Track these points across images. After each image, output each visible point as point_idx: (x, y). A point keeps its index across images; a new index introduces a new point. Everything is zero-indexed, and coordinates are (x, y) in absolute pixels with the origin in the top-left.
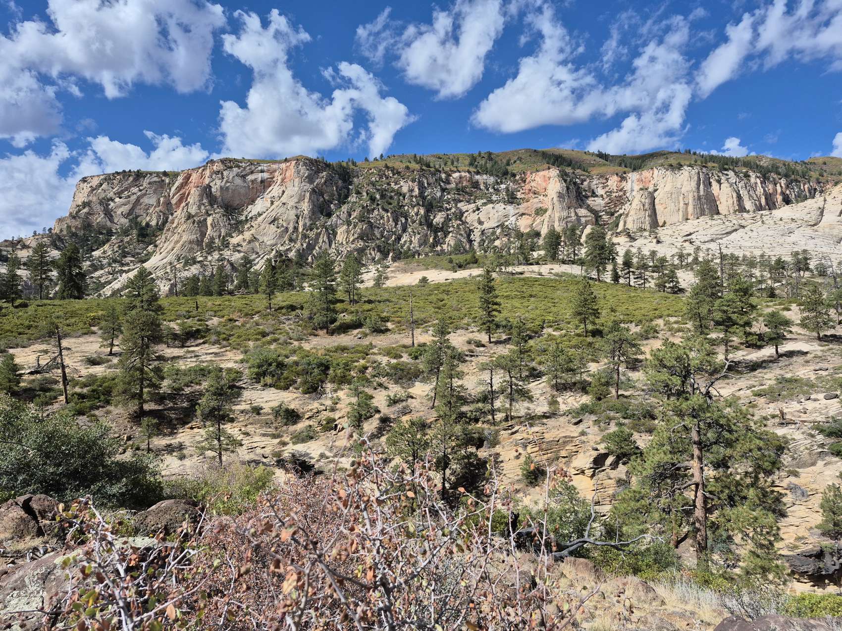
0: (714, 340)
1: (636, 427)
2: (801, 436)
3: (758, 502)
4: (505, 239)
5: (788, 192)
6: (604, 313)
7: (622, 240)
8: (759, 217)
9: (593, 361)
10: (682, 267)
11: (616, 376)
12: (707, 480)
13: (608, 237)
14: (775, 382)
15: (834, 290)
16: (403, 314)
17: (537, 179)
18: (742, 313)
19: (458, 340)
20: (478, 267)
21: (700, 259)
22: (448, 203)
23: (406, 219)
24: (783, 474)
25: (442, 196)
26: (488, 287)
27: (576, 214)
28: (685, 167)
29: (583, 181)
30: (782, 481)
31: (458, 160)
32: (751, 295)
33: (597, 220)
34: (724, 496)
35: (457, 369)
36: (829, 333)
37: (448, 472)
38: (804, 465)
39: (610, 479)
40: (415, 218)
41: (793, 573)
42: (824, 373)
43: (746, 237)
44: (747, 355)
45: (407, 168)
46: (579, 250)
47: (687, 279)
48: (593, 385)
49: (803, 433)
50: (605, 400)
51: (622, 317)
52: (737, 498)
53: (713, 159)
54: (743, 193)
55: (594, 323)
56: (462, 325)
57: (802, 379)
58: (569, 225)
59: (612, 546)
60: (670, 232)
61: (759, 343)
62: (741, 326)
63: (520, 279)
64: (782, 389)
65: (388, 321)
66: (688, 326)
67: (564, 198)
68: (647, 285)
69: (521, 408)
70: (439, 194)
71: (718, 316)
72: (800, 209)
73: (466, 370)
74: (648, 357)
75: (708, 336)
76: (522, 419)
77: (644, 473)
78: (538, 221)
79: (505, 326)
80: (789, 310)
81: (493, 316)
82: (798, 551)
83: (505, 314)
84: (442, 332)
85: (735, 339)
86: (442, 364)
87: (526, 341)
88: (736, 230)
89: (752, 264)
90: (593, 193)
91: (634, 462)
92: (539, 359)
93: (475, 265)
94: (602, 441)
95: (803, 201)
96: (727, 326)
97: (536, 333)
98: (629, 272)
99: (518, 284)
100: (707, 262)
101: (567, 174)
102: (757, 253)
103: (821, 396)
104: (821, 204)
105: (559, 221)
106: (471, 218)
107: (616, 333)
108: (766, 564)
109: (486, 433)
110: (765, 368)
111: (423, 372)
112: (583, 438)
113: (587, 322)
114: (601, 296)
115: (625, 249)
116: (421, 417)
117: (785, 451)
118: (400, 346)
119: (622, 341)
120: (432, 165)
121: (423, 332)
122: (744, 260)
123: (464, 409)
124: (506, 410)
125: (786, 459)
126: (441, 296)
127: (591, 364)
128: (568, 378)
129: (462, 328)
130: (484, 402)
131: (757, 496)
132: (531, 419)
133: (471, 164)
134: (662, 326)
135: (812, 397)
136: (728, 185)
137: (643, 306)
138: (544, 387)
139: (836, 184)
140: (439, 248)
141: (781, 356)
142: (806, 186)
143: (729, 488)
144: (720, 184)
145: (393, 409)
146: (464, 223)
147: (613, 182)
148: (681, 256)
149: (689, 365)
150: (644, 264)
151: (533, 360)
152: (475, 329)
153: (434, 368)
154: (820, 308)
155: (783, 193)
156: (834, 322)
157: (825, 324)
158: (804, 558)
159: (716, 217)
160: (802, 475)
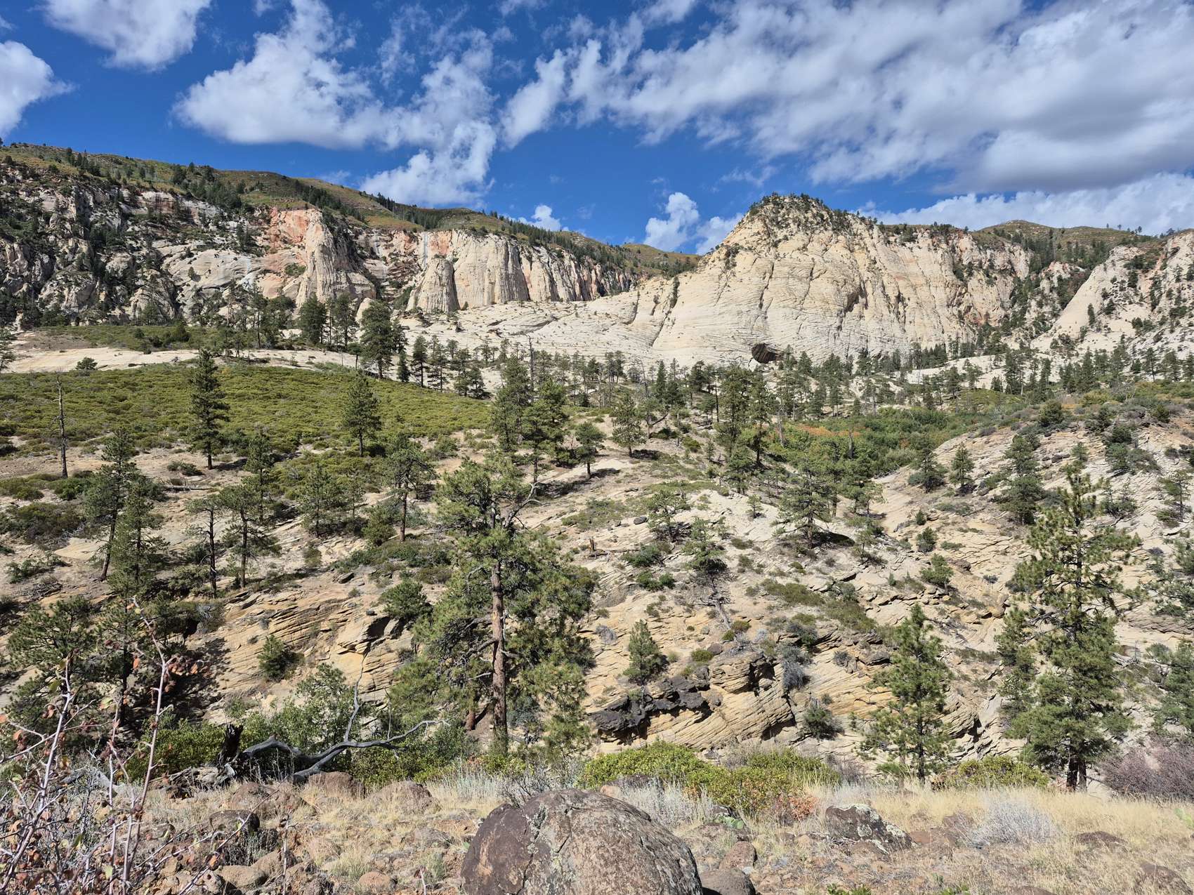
0: (522, 458)
1: (427, 578)
2: (611, 569)
3: (563, 654)
4: (237, 307)
5: (603, 281)
6: (387, 423)
7: (412, 322)
8: (572, 308)
9: (372, 490)
10: (487, 364)
11: (402, 510)
12: (509, 635)
13: (393, 318)
14: (586, 507)
15: (645, 399)
16: (44, 422)
17: (289, 220)
18: (554, 425)
19: (151, 465)
20: (190, 348)
21: (508, 356)
22: (135, 238)
23: (52, 259)
24: (593, 615)
25: (123, 226)
26: (207, 380)
27: (348, 280)
28: (491, 235)
29: (357, 234)
30: (590, 624)
31: (152, 171)
32: (563, 403)
33: (378, 293)
34: (526, 652)
35: (151, 512)
36: (640, 448)
37: (131, 680)
38: (614, 602)
39: (390, 651)
40: (69, 257)
41: (600, 732)
42: (634, 494)
43: (559, 332)
44: (558, 475)
45: (54, 170)
46: (353, 332)
47: (493, 380)
48: (370, 524)
49: (613, 565)
50: (386, 544)
51: (411, 429)
52: (541, 653)
53: (522, 228)
54: (556, 276)
55: (373, 437)
56: (160, 440)
57: (613, 502)
58: (339, 295)
59: (381, 745)
60: (473, 318)
61: (570, 461)
62: (552, 440)
63: (262, 370)
64: (593, 515)
65: (12, 433)
66: (493, 441)
67: (330, 255)
68: (445, 386)
69: (261, 566)
70: (117, 222)
71: (527, 428)
72: (614, 303)
73: (166, 513)
74: (441, 482)
75: (516, 454)
76: (263, 583)
77: (433, 638)
78: (291, 284)
79: (236, 442)
80: (602, 421)
81: (215, 426)
82: (605, 705)
83: (236, 423)
84: (123, 451)
85: (545, 456)
86: (121, 506)
87: (271, 465)
88: (548, 322)
89: (565, 365)
90: (373, 252)
91: (421, 624)
92: (291, 490)
93: (185, 344)
94: (381, 601)
95: (617, 294)
96: (536, 441)
97: (287, 451)
98: (421, 368)
99: (257, 378)
100: (515, 360)
101: (334, 221)
102: (571, 352)
103: (631, 521)
104: (634, 299)
105: (324, 287)
106: (178, 268)
107: (403, 451)
108: (570, 728)
109: (201, 610)
110: (576, 490)
111: (84, 520)
112: (354, 600)
113: (364, 435)
114: (384, 399)
115: (416, 336)
116: (80, 596)
117: (596, 588)
118: (37, 477)
119: (411, 461)
120: (103, 171)
121: (85, 452)
122: (556, 360)
123: (163, 575)
124: (236, 572)
125: (596, 598)
126: (120, 392)
127: (368, 495)
128: (335, 516)
129: (161, 446)
130: (198, 562)
131: (562, 646)
132: (276, 582)
133: (176, 181)
134: (462, 442)
135: (623, 522)
136: (540, 265)
137: (439, 413)
138: (299, 532)
139: (649, 277)
140: (117, 312)
141: (592, 475)
142: (621, 276)
143: (532, 641)
144: (531, 262)
145: (22, 587)
146: (165, 274)
147: (400, 240)
148: (486, 351)
149: (489, 490)
150: (441, 358)
151: (282, 493)
152: (184, 447)
153: (106, 512)
154: (631, 420)
155: (598, 282)
156: (644, 435)
157: (636, 438)
158: (611, 712)
159: (526, 303)
160: (612, 615)
